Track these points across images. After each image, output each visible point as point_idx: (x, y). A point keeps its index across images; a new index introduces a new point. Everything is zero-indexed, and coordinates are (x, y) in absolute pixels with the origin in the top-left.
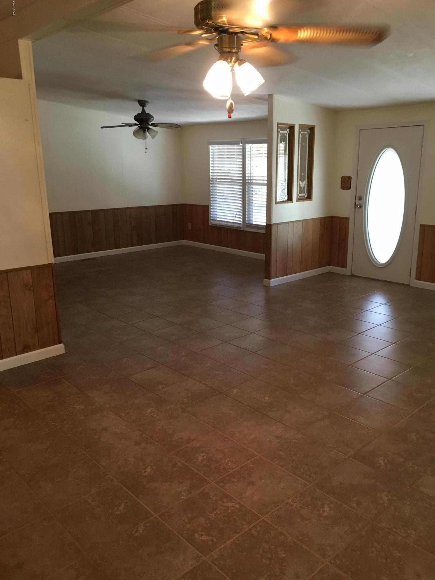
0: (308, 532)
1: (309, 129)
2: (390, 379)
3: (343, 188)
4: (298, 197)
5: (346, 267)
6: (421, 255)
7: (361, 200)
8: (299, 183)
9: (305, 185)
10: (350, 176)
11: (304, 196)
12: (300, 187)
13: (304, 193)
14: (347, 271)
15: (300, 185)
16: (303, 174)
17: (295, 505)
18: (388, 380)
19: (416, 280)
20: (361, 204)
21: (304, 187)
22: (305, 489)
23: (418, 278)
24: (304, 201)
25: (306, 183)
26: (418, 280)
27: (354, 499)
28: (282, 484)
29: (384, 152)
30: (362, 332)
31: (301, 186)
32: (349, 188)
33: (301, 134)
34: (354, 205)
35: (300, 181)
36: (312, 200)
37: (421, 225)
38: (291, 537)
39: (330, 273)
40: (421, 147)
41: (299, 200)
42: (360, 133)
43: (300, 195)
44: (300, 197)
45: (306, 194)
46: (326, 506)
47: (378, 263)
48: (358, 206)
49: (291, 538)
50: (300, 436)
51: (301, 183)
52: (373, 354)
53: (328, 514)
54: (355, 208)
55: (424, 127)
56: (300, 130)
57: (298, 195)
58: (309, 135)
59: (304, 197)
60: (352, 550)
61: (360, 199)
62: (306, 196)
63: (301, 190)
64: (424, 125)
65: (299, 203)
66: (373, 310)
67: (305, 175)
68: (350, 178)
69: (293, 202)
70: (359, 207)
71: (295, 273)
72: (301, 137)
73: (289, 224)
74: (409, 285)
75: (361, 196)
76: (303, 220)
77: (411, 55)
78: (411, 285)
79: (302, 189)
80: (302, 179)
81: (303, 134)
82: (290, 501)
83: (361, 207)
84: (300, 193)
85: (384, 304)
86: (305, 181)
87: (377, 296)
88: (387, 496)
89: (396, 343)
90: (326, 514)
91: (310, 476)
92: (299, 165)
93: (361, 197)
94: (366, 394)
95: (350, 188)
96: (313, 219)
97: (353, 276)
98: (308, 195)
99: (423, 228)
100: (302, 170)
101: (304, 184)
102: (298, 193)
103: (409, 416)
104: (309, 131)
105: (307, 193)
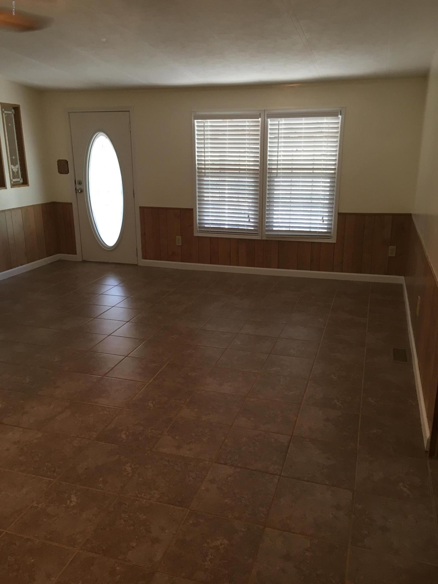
0: (56, 528)
1: (13, 109)
2: (127, 356)
3: (61, 172)
4: (12, 183)
5: (76, 254)
6: (143, 235)
7: (81, 184)
8: (10, 168)
9: (18, 169)
10: (66, 160)
11: (19, 181)
12: (13, 172)
13: (19, 178)
14: (77, 258)
15: (12, 170)
16: (14, 157)
17: (40, 506)
18: (125, 358)
19: (143, 259)
20: (82, 189)
21: (18, 172)
22: (50, 487)
23: (145, 257)
24: (20, 187)
25: (19, 167)
26: (145, 259)
27: (100, 480)
28: (24, 489)
29: (96, 136)
30: (97, 317)
31: (14, 170)
32: (67, 172)
33: (5, 114)
34: (75, 189)
35: (12, 166)
36: (29, 186)
37: (140, 207)
38: (38, 539)
39: (60, 261)
40: (130, 132)
41: (13, 185)
42: (69, 116)
43: (14, 180)
44: (14, 182)
45: (21, 180)
46: (73, 496)
47: (107, 246)
48: (78, 191)
49: (38, 541)
50: (40, 435)
51: (13, 167)
52: (110, 335)
53: (75, 503)
54: (76, 192)
55: (129, 113)
56: (3, 110)
57: (12, 180)
58: (15, 115)
59: (19, 183)
60: (101, 529)
61: (79, 184)
62: (22, 181)
63: (14, 175)
64: (129, 111)
65: (13, 189)
66: (106, 293)
67: (16, 159)
68: (66, 162)
69: (6, 188)
70: (80, 191)
71: (22, 265)
72: (5, 117)
73: (6, 212)
74: (137, 265)
75: (80, 180)
76: (22, 207)
77: (104, 40)
78: (139, 265)
79: (16, 174)
80: (13, 163)
81: (6, 113)
82: (35, 504)
83: (82, 191)
84: (13, 178)
85: (117, 286)
86: (17, 165)
87: (109, 279)
88: (131, 467)
89: (130, 320)
90: (74, 504)
91: (54, 471)
92: (8, 148)
93: (80, 182)
94: (106, 376)
95: (69, 173)
96: (33, 206)
97: (84, 262)
98: (23, 180)
99: (143, 209)
100: (12, 153)
101: (16, 168)
102: (12, 178)
103: (145, 387)
104: (13, 110)
105: (22, 178)
